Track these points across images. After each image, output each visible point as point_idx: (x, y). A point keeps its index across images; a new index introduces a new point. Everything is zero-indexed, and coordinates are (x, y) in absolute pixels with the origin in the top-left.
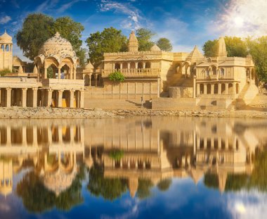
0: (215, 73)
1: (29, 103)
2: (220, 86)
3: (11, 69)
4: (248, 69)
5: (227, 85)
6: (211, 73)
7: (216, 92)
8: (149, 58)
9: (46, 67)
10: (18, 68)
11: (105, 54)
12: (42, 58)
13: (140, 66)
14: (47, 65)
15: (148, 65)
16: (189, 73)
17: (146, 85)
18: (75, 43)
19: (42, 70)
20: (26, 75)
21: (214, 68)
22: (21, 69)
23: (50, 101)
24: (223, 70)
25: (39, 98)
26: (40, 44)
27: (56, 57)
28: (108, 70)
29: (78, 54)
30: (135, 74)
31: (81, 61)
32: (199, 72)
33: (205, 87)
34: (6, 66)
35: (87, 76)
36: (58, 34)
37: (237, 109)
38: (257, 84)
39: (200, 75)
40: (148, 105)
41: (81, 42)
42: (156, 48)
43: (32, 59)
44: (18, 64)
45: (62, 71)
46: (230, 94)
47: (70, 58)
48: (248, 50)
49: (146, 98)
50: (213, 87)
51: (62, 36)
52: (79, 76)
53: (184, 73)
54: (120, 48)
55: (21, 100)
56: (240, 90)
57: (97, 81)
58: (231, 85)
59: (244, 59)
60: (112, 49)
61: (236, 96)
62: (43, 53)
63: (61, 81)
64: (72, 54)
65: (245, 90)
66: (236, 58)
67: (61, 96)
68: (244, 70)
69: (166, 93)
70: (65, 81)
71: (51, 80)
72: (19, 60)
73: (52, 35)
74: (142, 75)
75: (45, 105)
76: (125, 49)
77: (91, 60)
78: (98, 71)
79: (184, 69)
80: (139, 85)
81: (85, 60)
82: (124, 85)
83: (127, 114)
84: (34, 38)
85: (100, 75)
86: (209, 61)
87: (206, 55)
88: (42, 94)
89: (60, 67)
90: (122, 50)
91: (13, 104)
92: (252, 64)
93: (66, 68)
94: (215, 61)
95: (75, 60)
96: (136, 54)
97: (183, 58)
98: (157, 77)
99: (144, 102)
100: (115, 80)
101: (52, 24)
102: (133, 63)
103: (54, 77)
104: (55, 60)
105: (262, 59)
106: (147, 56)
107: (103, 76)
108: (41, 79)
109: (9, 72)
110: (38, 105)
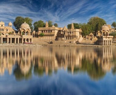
0: (70, 34)
1: (17, 42)
2: (72, 37)
3: (12, 32)
4: (80, 32)
5: (74, 37)
6: (69, 34)
7: (71, 39)
8: (52, 29)
9: (22, 32)
10: (14, 32)
11: (39, 28)
12: (21, 29)
13: (49, 31)
14: (22, 31)
15: (51, 31)
16: (63, 33)
17: (51, 37)
18: (30, 25)
19: (20, 33)
20: (16, 34)
21: (70, 32)
22: (15, 32)
23: (23, 42)
24: (73, 33)
25: (20, 41)
26: (20, 25)
27: (25, 29)
28: (40, 32)
29: (31, 28)
30: (47, 34)
31: (32, 30)
32: (66, 33)
33: (68, 37)
34: (10, 32)
35: (33, 34)
36: (25, 22)
37: (77, 44)
38: (83, 37)
39: (66, 34)
40: (51, 43)
41: (32, 24)
42: (53, 26)
43: (18, 29)
44: (14, 31)
45: (26, 33)
46: (75, 40)
47: (29, 29)
48: (80, 27)
49: (51, 41)
50: (70, 37)
51: (26, 23)
52: (31, 34)
53: (62, 33)
54: (43, 26)
55: (14, 41)
56: (78, 38)
57: (36, 36)
58: (75, 37)
59: (79, 30)
60: (41, 26)
61: (77, 40)
62: (21, 28)
63: (26, 36)
64: (29, 28)
65: (79, 38)
66: (76, 29)
67: (26, 40)
68: (79, 33)
69: (57, 39)
70: (27, 36)
71: (23, 36)
72: (14, 30)
73: (24, 23)
74: (50, 34)
75: (21, 43)
76: (44, 26)
77: (35, 30)
78: (36, 33)
79: (62, 32)
80: (48, 37)
81: (33, 30)
82: (44, 37)
83: (45, 45)
84: (18, 23)
85: (37, 34)
86: (69, 30)
87: (68, 28)
88: (21, 39)
89: (26, 32)
90: (44, 27)
91: (12, 43)
92: (81, 31)
93: (27, 32)
94: (71, 30)
95: (30, 30)
96: (48, 28)
97: (62, 29)
98: (54, 35)
99: (50, 42)
100: (42, 35)
101: (23, 20)
102: (47, 31)
103: (24, 35)
104: (24, 30)
105: (84, 29)
106: (51, 28)
107: (38, 34)
108: (20, 35)
109: (11, 33)
110: (19, 43)
